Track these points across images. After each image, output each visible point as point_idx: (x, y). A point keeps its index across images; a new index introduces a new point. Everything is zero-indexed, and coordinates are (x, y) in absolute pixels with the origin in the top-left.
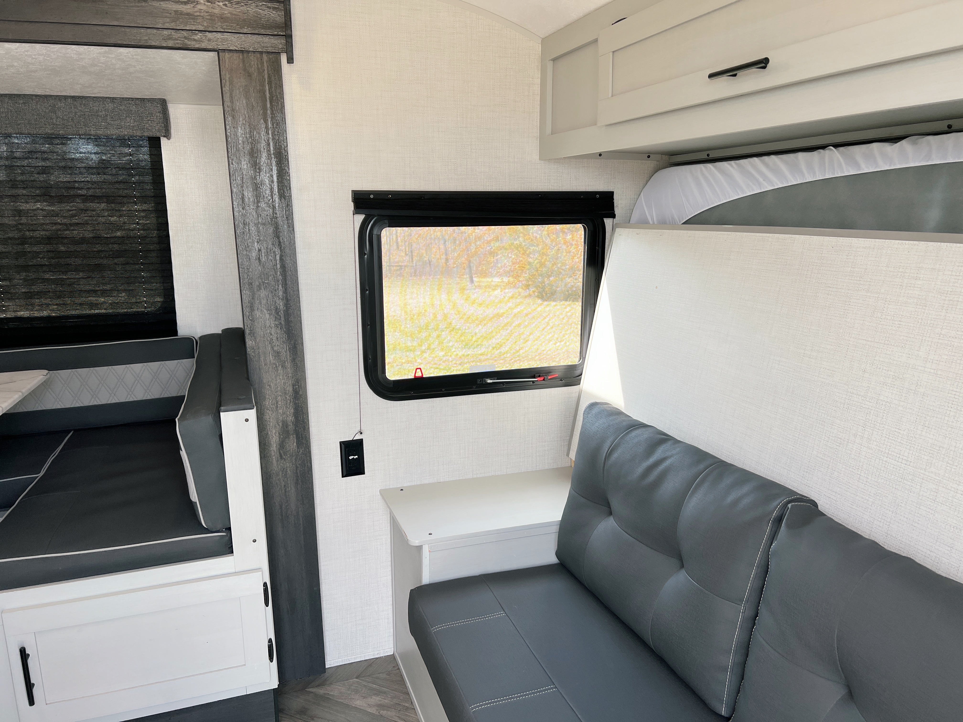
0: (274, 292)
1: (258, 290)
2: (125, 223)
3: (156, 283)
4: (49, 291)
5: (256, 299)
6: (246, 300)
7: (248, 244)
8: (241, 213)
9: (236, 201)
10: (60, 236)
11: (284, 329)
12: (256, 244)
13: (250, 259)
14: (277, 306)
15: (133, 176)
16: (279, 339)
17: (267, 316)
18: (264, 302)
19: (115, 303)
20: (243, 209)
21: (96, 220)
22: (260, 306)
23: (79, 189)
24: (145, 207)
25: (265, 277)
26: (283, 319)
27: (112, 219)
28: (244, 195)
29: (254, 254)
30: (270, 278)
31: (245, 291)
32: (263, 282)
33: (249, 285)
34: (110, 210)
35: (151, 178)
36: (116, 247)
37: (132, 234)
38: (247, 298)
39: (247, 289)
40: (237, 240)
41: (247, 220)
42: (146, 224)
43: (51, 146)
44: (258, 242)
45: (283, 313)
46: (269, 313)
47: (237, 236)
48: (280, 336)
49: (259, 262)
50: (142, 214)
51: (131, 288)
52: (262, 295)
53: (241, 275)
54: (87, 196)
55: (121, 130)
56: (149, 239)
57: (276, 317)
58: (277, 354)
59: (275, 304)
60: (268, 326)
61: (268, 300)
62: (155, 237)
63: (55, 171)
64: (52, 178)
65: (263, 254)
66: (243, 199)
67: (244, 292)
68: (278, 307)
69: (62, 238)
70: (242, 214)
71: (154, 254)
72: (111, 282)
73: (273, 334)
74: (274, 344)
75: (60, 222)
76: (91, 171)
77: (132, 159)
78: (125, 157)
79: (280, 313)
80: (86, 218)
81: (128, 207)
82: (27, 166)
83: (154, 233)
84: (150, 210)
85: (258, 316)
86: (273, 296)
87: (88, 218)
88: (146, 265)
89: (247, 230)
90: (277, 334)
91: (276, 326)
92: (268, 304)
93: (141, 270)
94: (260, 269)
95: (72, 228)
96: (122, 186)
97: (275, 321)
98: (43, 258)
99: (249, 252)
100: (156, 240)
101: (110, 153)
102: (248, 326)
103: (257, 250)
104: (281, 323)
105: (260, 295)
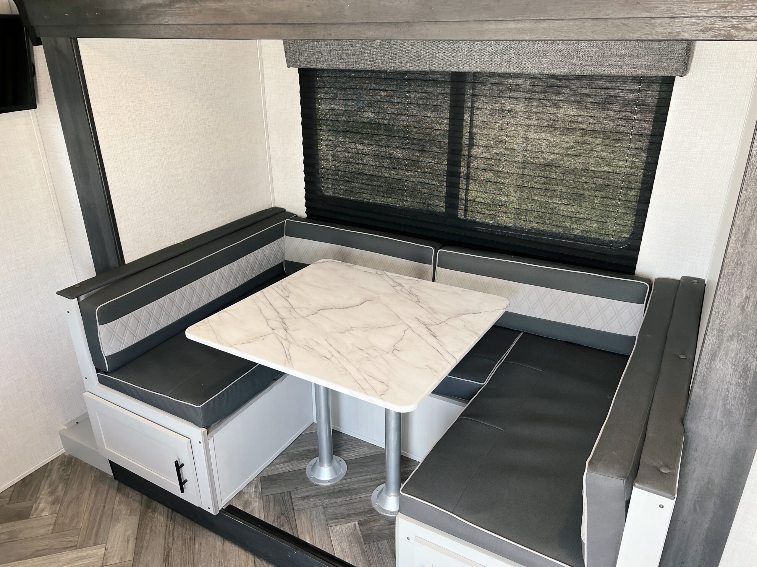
0: (749, 348)
1: (728, 340)
2: (614, 159)
3: (628, 221)
4: (535, 211)
5: (722, 349)
6: (709, 346)
7: (733, 288)
8: (737, 251)
9: (736, 235)
10: (554, 164)
11: (748, 391)
12: (745, 289)
13: (730, 304)
14: (747, 365)
15: (635, 113)
16: (737, 399)
17: (730, 371)
18: (732, 355)
19: (585, 230)
20: (742, 246)
21: (589, 154)
22: (724, 357)
23: (581, 123)
24: (639, 145)
25: (744, 329)
26: (750, 380)
27: (604, 154)
28: (749, 230)
29: (738, 300)
30: (750, 332)
31: (712, 337)
32: (738, 334)
33: (718, 332)
34: (604, 145)
35: (653, 116)
36: (600, 181)
37: (618, 170)
38: (710, 345)
39: (714, 335)
40: (721, 280)
41: (742, 260)
42: (635, 162)
43: (567, 81)
44: (748, 288)
45: (753, 374)
46: (734, 369)
47: (722, 276)
48: (739, 397)
49: (742, 311)
50: (634, 152)
51: (603, 220)
52: (731, 347)
53: (712, 318)
54: (587, 130)
55: (636, 70)
56: (633, 177)
57: (741, 375)
58: (728, 413)
59: (746, 361)
60: (727, 381)
61: (737, 354)
62: (640, 176)
63: (565, 105)
64: (561, 111)
65: (751, 304)
66: (746, 235)
67: (710, 337)
68: (749, 366)
69: (556, 166)
70: (739, 252)
71: (634, 193)
72: (587, 212)
73: (731, 391)
74: (728, 402)
75: (558, 152)
76: (596, 106)
77: (640, 96)
78: (633, 93)
79: (748, 372)
80: (580, 151)
81: (622, 143)
82: (543, 100)
83: (640, 172)
84: (642, 149)
85: (718, 367)
86: (746, 352)
87: (582, 151)
88: (623, 202)
89: (739, 272)
90: (737, 392)
91: (738, 385)
92: (736, 358)
93: (616, 206)
94: (740, 319)
95: (566, 159)
96: (622, 122)
97: (739, 378)
98: (536, 182)
99: (732, 296)
100: (640, 179)
101: (620, 89)
102: (701, 373)
103: (744, 297)
104: (745, 383)
105: (728, 347)
